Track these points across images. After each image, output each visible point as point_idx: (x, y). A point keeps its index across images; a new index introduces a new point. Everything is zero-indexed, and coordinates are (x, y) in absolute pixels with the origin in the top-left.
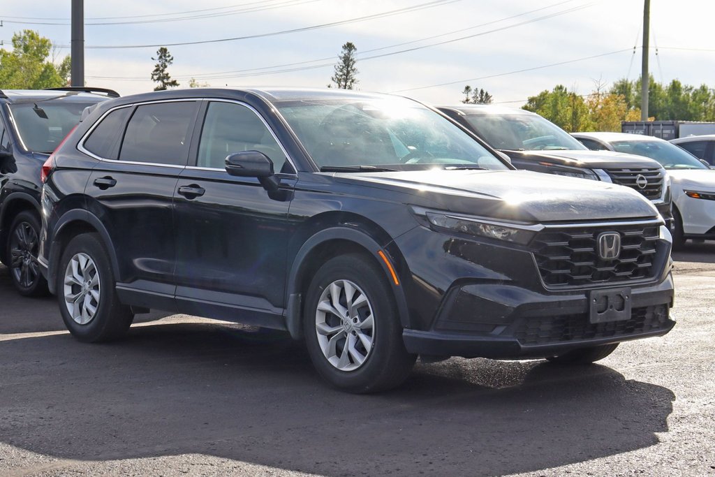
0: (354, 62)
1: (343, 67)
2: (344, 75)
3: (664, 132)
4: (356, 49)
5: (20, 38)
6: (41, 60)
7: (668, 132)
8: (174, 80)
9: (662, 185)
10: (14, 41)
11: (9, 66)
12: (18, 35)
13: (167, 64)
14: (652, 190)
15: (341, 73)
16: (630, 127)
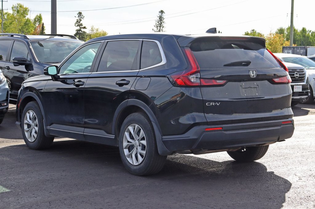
0: (164, 19)
1: (159, 21)
2: (159, 24)
3: (301, 51)
4: (164, 13)
5: (15, 7)
6: (25, 17)
7: (303, 51)
8: (85, 26)
9: (305, 76)
10: (12, 8)
11: (10, 19)
12: (15, 5)
13: (82, 19)
14: (301, 79)
15: (158, 24)
16: (286, 49)
